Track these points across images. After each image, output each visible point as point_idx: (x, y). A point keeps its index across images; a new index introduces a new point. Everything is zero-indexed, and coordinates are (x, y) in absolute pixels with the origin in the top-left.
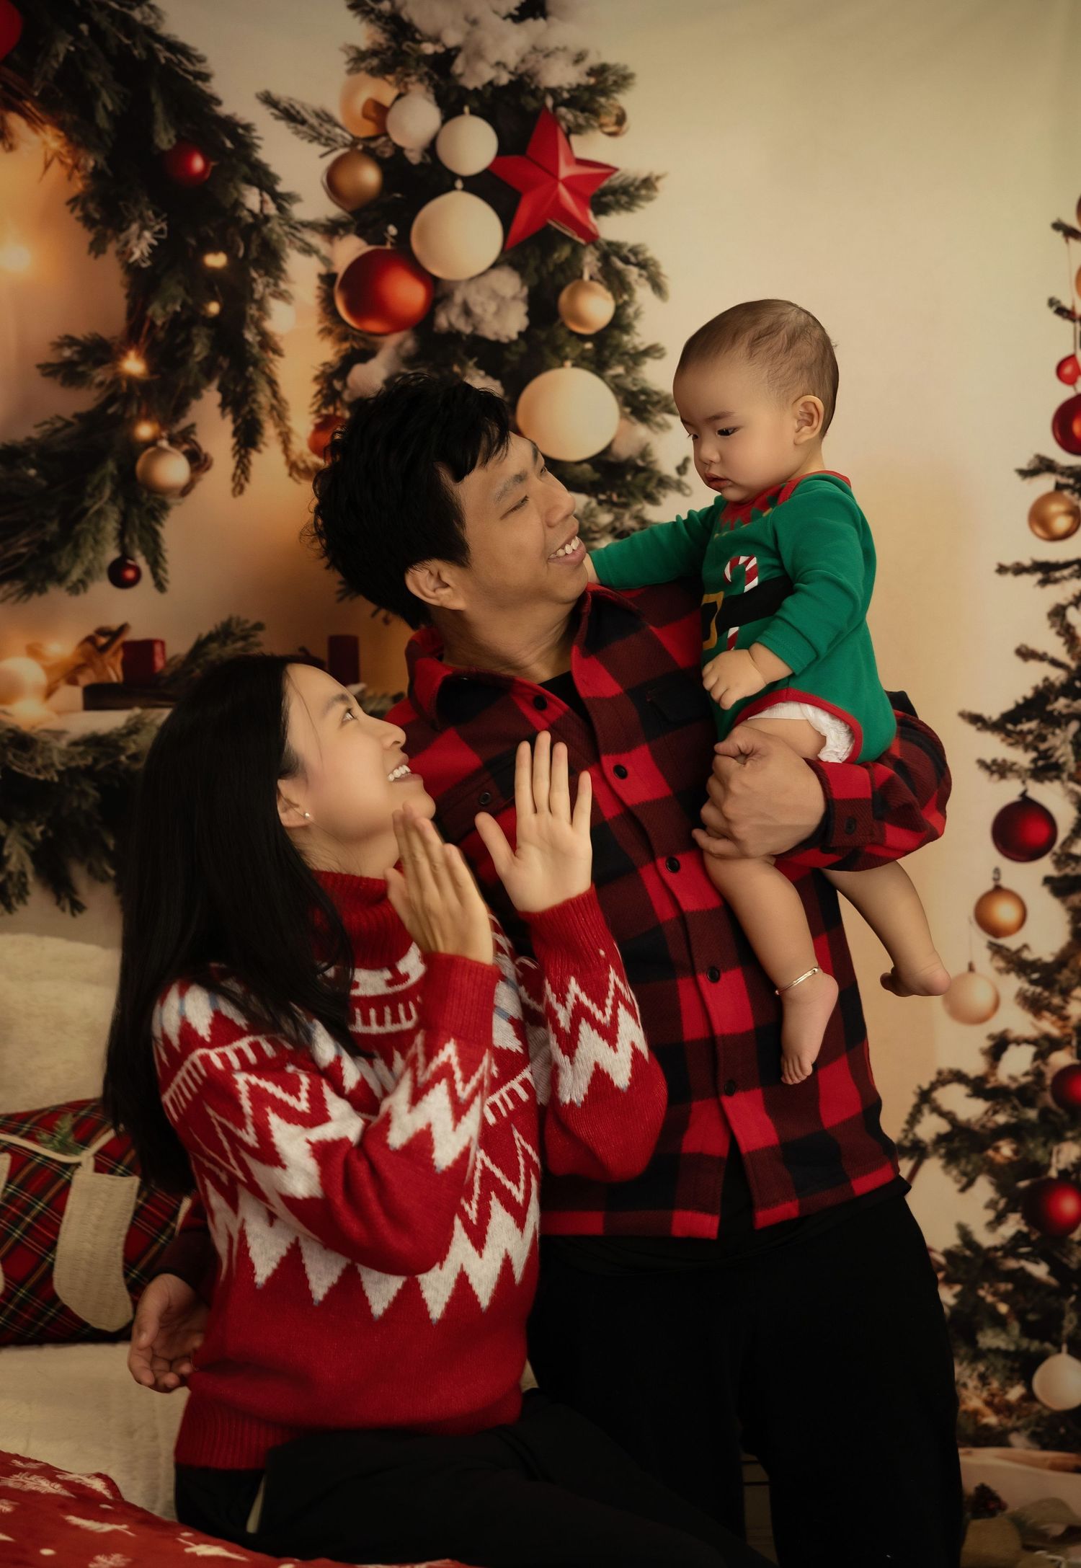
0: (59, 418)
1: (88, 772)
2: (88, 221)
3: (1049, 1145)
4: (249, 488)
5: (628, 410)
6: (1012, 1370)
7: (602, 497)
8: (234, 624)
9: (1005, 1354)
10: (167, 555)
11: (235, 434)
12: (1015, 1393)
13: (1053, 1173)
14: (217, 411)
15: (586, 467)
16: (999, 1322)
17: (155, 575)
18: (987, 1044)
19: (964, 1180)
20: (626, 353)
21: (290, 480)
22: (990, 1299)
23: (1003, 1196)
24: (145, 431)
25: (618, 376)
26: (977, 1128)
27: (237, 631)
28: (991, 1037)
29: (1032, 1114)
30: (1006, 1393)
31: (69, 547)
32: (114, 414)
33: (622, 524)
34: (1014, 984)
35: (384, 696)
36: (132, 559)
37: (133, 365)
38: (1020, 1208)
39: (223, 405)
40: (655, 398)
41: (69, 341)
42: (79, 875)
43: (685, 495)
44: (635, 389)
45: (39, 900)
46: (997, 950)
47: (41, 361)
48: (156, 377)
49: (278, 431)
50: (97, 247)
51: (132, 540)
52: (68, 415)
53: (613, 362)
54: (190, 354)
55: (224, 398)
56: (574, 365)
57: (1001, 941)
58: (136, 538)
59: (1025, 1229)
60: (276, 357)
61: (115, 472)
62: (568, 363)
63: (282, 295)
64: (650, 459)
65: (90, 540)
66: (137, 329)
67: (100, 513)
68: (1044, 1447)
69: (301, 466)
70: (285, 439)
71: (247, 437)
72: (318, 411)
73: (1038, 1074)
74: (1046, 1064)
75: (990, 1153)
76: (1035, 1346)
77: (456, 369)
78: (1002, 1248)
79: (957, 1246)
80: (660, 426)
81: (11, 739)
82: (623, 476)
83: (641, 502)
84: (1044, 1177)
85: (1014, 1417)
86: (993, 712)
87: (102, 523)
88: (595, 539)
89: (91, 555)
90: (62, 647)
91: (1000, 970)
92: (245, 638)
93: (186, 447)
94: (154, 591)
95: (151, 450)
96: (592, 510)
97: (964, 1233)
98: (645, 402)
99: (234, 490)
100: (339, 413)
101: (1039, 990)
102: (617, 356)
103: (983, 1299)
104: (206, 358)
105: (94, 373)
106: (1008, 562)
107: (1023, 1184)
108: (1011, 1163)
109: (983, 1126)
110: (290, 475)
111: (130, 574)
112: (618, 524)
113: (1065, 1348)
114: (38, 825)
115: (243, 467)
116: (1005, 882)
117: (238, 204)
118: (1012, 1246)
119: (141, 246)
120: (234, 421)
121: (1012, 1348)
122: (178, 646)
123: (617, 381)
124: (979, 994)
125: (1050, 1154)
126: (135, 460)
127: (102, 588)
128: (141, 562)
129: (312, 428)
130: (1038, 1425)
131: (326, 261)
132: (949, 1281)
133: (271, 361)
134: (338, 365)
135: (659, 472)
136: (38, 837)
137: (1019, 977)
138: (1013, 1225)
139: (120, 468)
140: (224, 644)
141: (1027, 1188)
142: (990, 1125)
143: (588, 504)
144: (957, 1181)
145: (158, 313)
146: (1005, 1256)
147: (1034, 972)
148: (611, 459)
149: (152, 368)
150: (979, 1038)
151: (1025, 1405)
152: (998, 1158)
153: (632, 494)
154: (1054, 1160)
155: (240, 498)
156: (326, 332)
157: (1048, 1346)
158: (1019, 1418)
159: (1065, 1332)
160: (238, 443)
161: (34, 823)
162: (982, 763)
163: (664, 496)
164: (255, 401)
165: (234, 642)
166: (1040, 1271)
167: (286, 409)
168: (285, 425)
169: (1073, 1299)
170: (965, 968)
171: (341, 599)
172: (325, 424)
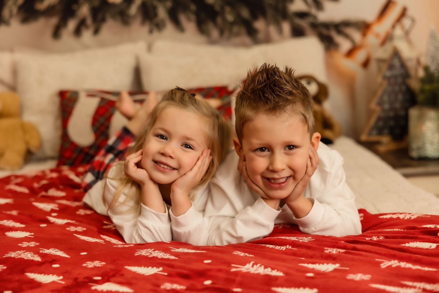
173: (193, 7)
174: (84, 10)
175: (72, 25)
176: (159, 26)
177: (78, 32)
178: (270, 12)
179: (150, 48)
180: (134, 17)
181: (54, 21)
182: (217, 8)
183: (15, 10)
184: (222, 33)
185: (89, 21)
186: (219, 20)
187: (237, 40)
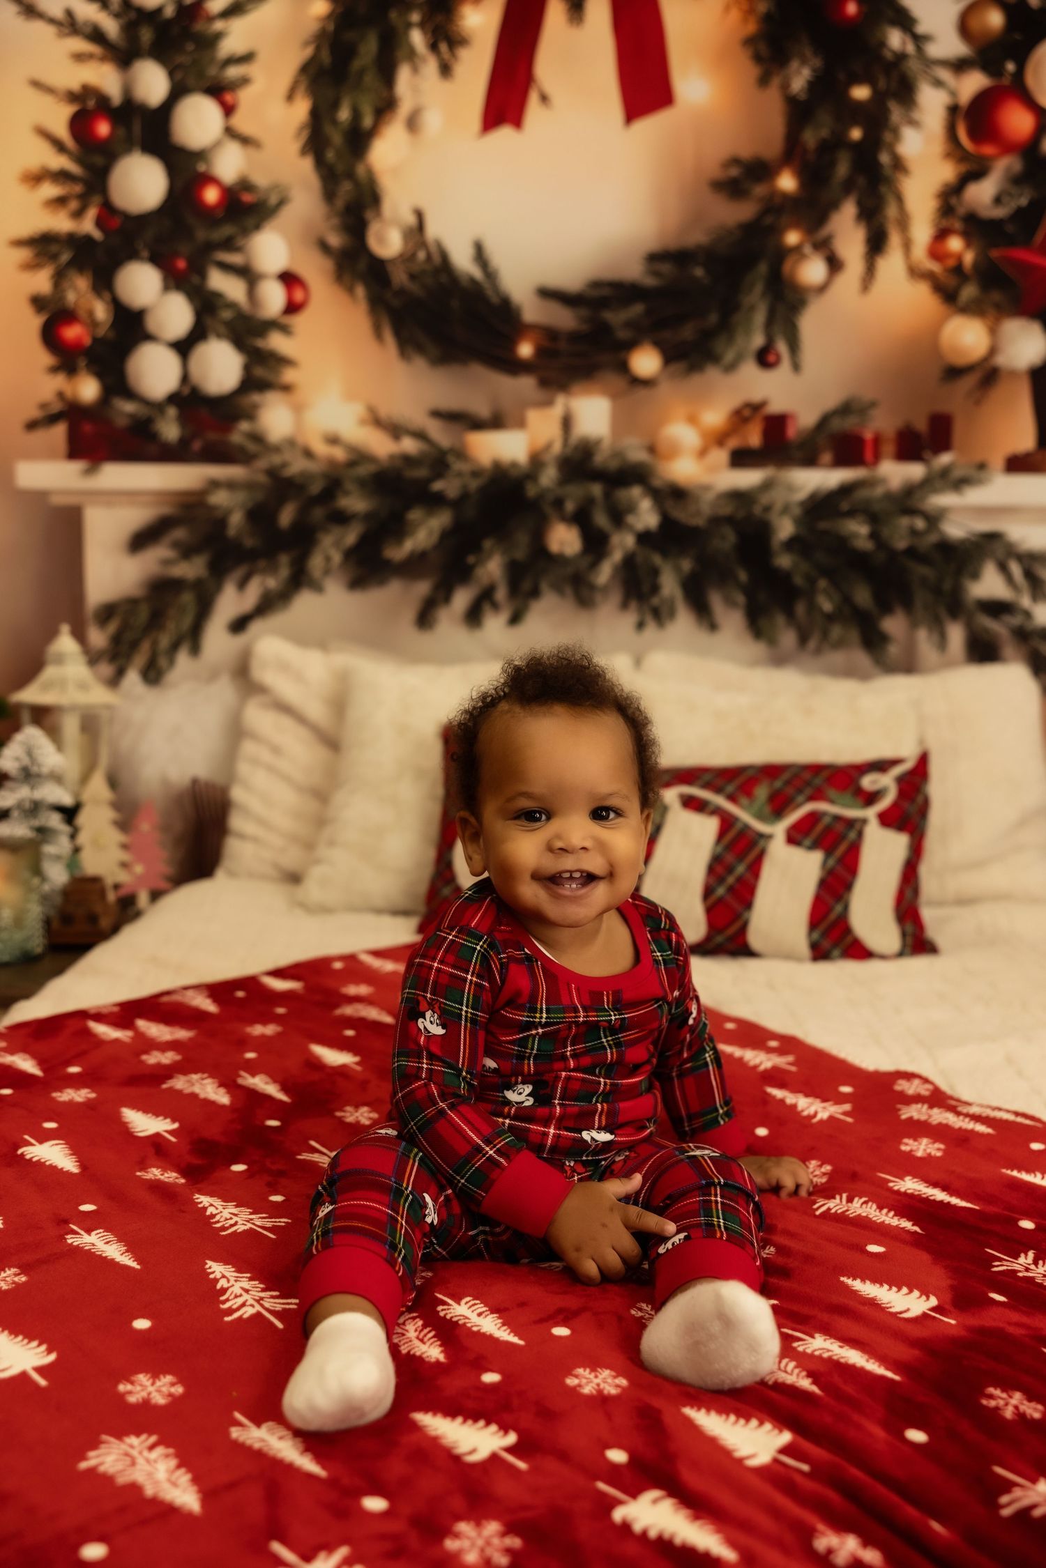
0: (724, 226)
1: (729, 520)
2: (758, 58)
4: (873, 288)
8: (853, 401)
10: (802, 345)
11: (866, 241)
14: (854, 222)
17: (793, 358)
21: (909, 282)
24: (792, 238)
27: (856, 407)
31: (726, 334)
32: (768, 224)
35: (971, 464)
36: (776, 345)
37: (787, 182)
39: (859, 217)
41: (735, 161)
42: (716, 601)
45: (684, 623)
47: (712, 178)
48: (806, 193)
49: (900, 240)
50: (764, 81)
51: (776, 330)
52: (731, 224)
54: (834, 173)
55: (860, 211)
58: (779, 328)
60: (904, 177)
61: (766, 273)
63: (914, 123)
65: (742, 331)
66: (792, 153)
67: (752, 308)
69: (919, 270)
70: (907, 245)
71: (876, 244)
72: (937, 222)
81: (671, 491)
87: (753, 316)
89: (742, 342)
90: (715, 416)
92: (861, 413)
93: (826, 252)
94: (792, 372)
95: (797, 254)
99: (862, 288)
100: (954, 225)
104: (847, 177)
105: (755, 189)
110: (909, 278)
111: (773, 358)
115: (871, 269)
117: (882, 44)
119: (800, 78)
120: (867, 231)
122: (806, 418)
126: (782, 263)
127: (750, 369)
128: (782, 347)
129: (930, 238)
131: (953, 94)
133: (901, 180)
134: (955, 184)
139: (770, 269)
140: (846, 419)
145: (810, 138)
149: (803, 186)
155: (866, 297)
156: (948, 155)
160: (868, 249)
161: (684, 559)
164: (885, 215)
165: (852, 416)
167: (909, 222)
168: (908, 236)
171: (942, 384)
172: (941, 235)
173: (743, 576)
174: (493, 568)
175: (462, 599)
176: (660, 615)
177: (474, 617)
178: (921, 597)
179: (638, 662)
180: (605, 590)
181: (422, 588)
182: (798, 580)
183: (337, 557)
184: (803, 639)
185: (501, 594)
186: (800, 609)
187: (837, 658)
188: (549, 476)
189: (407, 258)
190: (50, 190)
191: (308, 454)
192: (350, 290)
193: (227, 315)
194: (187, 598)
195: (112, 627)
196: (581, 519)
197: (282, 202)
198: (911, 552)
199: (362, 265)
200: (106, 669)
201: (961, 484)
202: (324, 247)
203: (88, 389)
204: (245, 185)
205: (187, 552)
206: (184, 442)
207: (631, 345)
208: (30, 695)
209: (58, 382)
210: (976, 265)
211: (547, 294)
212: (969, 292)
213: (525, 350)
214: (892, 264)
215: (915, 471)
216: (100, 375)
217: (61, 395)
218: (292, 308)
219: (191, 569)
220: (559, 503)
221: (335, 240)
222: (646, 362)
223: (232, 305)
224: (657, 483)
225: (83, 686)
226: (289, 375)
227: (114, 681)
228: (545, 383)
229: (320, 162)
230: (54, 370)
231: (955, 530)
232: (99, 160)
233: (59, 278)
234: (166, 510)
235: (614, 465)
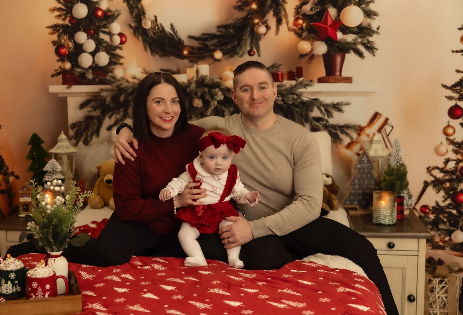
0: (238, 18)
3: (458, 184)
4: (279, 34)
5: (366, 15)
6: (447, 233)
7: (359, 35)
8: (275, 64)
9: (445, 230)
10: (261, 49)
11: (276, 21)
12: (447, 238)
13: (459, 190)
14: (272, 16)
15: (356, 28)
16: (444, 223)
17: (258, 53)
18: (444, 161)
19: (437, 191)
20: (366, 2)
21: (288, 32)
22: (442, 218)
23: (446, 195)
24: (256, 21)
25: (364, 7)
26: (441, 179)
27: (276, 66)
28: (445, 159)
29: (454, 177)
30: (445, 238)
31: (239, 47)
32: (250, 17)
33: (363, 41)
34: (451, 147)
35: (308, 80)
36: (253, 50)
37: (254, 6)
38: (450, 198)
39: (274, 15)
40: (372, 12)
41: (240, 1)
43: (378, 35)
44: (368, 10)
46: (448, 139)
47: (234, 5)
48: (259, 9)
49: (286, 21)
51: (253, 46)
52: (240, 17)
53: (363, 4)
54: (267, 3)
55: (274, 13)
56: (354, 5)
57: (449, 137)
58: (254, 45)
59: (451, 202)
60: (286, 4)
61: (250, 30)
62: (352, 5)
64: (371, 26)
65: (244, 46)
67: (246, 39)
68: (453, 251)
69: (291, 29)
70: (287, 22)
71: (279, 22)
72: (295, 16)
73: (456, 168)
74: (458, 165)
75: (444, 185)
76: (452, 228)
77: (326, 6)
78: (446, 206)
79: (435, 206)
80: (373, 19)
81: (226, 89)
82: (364, 30)
83: (368, 36)
84: (456, 191)
85: (446, 244)
86: (449, 85)
87: (247, 42)
88: (357, 45)
89: (244, 49)
91: (448, 144)
92: (277, 67)
93: (265, 25)
94: (258, 57)
95: (258, 25)
96: (357, 38)
97: (437, 203)
98: (370, 13)
99: (276, 34)
100: (299, 17)
101: (457, 149)
102: (363, 3)
103: (441, 218)
104: (270, 4)
105: (245, 8)
106: (455, 50)
107: (451, 192)
108: (449, 188)
109: (443, 179)
110: (288, 31)
111: (252, 53)
112: (362, 42)
113: (459, 229)
114: (232, 108)
115: (278, 29)
116: (450, 124)
118: (448, 206)
120: (276, 19)
121: (447, 229)
123: (364, 8)
124: (443, 149)
125: (458, 186)
126: (254, 27)
127: (246, 56)
128: (255, 50)
129: (293, 20)
130: (452, 246)
132: (433, 213)
133: (285, 5)
134: (299, 6)
135: (372, 29)
136: (232, 111)
137: (453, 146)
138: (449, 201)
139: (251, 29)
140: (273, 69)
141: (452, 193)
142: (444, 179)
143: (356, 37)
144: (436, 191)
146: (446, 208)
147: (456, 144)
148: (361, 27)
149: (258, 7)
150: (443, 159)
151: (449, 241)
152: (446, 186)
153: (366, 35)
154: (459, 187)
155: (277, 36)
157: (455, 228)
158: (448, 244)
159: (459, 226)
160: (277, 23)
161: (231, 107)
162: (446, 97)
163: (374, 35)
164: (281, 14)
165: (275, 68)
166: (454, 212)
167: (288, 16)
168: (287, 19)
169: (462, 218)
170: (440, 143)
171: (299, 59)
172: (296, 19)
188: (193, 86)
189: (153, 29)
190: (57, 13)
191: (128, 81)
192: (138, 38)
193: (105, 45)
194: (95, 121)
195: (75, 130)
196: (202, 98)
197: (118, 15)
198: (293, 104)
199: (141, 31)
200: (74, 141)
201: (306, 86)
202: (130, 26)
203: (68, 66)
204: (109, 10)
205: (95, 109)
206: (94, 79)
207: (214, 50)
208: (54, 150)
209: (60, 64)
210: (306, 27)
211: (190, 37)
212: (305, 34)
213: (185, 52)
214: (284, 27)
215: (293, 83)
216: (71, 62)
217: (61, 67)
218: (122, 43)
219: (96, 113)
220: (196, 93)
221: (133, 25)
222: (218, 55)
223: (106, 42)
224: (223, 87)
225: (68, 148)
226: (122, 61)
227: (76, 145)
228: (191, 61)
229: (128, 4)
230: (59, 61)
231: (305, 98)
232: (70, 5)
233: (59, 36)
234: (89, 97)
235: (211, 82)
